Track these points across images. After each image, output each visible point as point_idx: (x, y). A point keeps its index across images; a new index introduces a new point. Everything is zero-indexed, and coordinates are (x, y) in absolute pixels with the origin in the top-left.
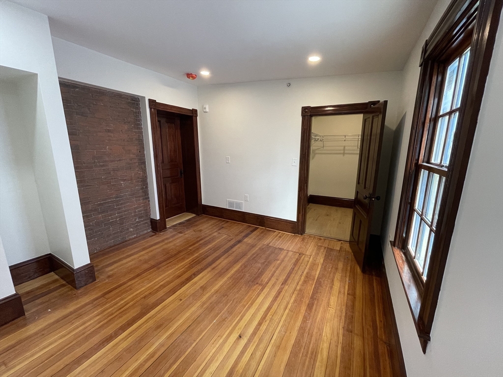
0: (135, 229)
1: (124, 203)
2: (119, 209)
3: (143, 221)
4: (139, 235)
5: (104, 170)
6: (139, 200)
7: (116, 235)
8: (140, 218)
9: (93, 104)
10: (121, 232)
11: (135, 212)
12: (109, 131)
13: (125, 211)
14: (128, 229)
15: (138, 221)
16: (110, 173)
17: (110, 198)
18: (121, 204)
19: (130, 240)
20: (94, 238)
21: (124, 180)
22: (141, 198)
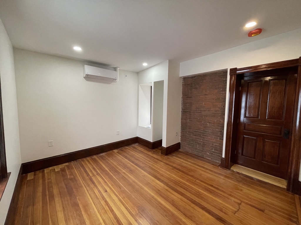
0: (211, 155)
1: (207, 136)
2: (203, 138)
3: (217, 153)
4: (212, 160)
5: (200, 115)
6: (217, 138)
7: (199, 151)
8: (215, 150)
9: (201, 82)
10: (202, 151)
11: (213, 144)
12: (206, 95)
13: (206, 141)
14: (206, 152)
15: (213, 151)
16: (202, 117)
17: (200, 130)
18: (205, 136)
19: (206, 159)
20: (190, 146)
21: (210, 123)
22: (219, 138)
